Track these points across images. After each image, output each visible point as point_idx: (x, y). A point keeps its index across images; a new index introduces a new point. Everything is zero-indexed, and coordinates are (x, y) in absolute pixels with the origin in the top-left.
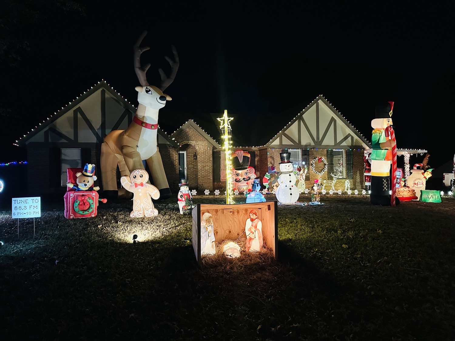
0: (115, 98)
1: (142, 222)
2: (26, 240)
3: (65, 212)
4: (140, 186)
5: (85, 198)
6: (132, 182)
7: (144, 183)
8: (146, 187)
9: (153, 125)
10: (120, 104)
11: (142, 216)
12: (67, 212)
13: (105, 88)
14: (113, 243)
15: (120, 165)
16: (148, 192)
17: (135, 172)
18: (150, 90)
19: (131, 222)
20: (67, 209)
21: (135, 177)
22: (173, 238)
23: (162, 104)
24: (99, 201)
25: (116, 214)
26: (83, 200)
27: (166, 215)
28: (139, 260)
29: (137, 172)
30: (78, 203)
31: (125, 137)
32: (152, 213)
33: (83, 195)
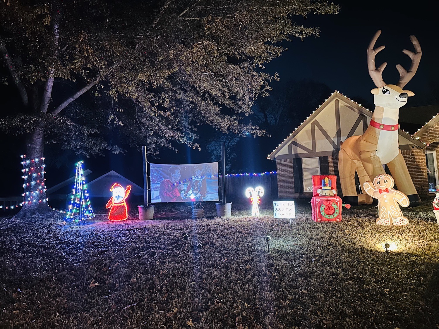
0: (349, 105)
1: (390, 230)
2: (285, 237)
3: (312, 215)
4: (385, 192)
5: (329, 203)
6: (376, 188)
7: (389, 189)
8: (392, 193)
9: (393, 126)
10: (354, 110)
11: (389, 224)
12: (315, 215)
13: (339, 98)
14: (363, 249)
15: (358, 171)
16: (395, 198)
17: (379, 178)
18: (387, 90)
19: (378, 229)
20: (314, 212)
21: (379, 183)
22: (434, 253)
23: (404, 102)
24: (343, 207)
25: (360, 220)
26: (328, 205)
27: (419, 225)
28: (395, 271)
29: (381, 178)
30: (324, 208)
31: (362, 142)
32: (401, 222)
33: (328, 201)
